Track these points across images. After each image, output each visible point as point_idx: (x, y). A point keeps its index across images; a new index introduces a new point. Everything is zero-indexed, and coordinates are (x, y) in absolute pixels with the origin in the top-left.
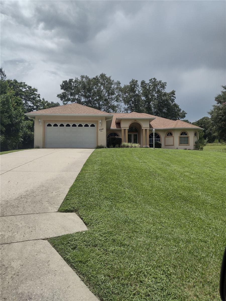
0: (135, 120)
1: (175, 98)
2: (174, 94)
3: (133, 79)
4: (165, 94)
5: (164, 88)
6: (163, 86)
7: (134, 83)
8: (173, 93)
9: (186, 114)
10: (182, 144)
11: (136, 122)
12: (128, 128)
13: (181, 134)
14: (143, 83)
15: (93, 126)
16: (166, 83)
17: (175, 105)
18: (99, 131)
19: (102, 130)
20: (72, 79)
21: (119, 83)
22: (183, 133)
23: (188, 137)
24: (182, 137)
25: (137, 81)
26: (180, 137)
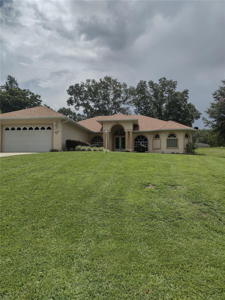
0: (117, 122)
1: (188, 97)
2: (188, 94)
3: (141, 81)
4: (176, 94)
5: (174, 88)
6: (174, 85)
7: (142, 85)
8: (186, 92)
9: (201, 114)
10: (170, 147)
12: (110, 131)
13: (169, 137)
14: (151, 83)
16: (176, 82)
17: (190, 106)
18: (54, 134)
19: (57, 133)
20: (78, 84)
21: (125, 85)
22: (171, 135)
23: (177, 140)
24: (170, 140)
25: (145, 82)
26: (168, 140)
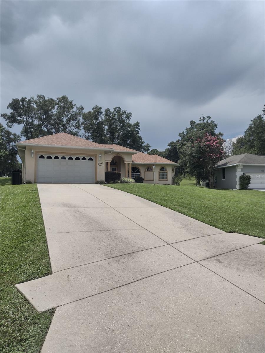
1: (140, 130)
2: (139, 126)
3: (96, 106)
4: (130, 125)
5: (128, 118)
6: (128, 116)
7: (97, 110)
8: (137, 124)
9: (150, 147)
10: (161, 179)
11: (118, 155)
12: (111, 162)
13: (161, 170)
14: (108, 110)
15: (90, 159)
16: (131, 114)
17: (140, 137)
18: (98, 166)
19: (101, 165)
20: (26, 98)
21: (82, 108)
22: (162, 168)
23: (167, 173)
24: (161, 172)
25: (101, 108)
